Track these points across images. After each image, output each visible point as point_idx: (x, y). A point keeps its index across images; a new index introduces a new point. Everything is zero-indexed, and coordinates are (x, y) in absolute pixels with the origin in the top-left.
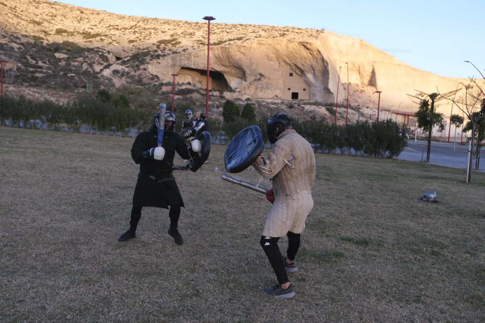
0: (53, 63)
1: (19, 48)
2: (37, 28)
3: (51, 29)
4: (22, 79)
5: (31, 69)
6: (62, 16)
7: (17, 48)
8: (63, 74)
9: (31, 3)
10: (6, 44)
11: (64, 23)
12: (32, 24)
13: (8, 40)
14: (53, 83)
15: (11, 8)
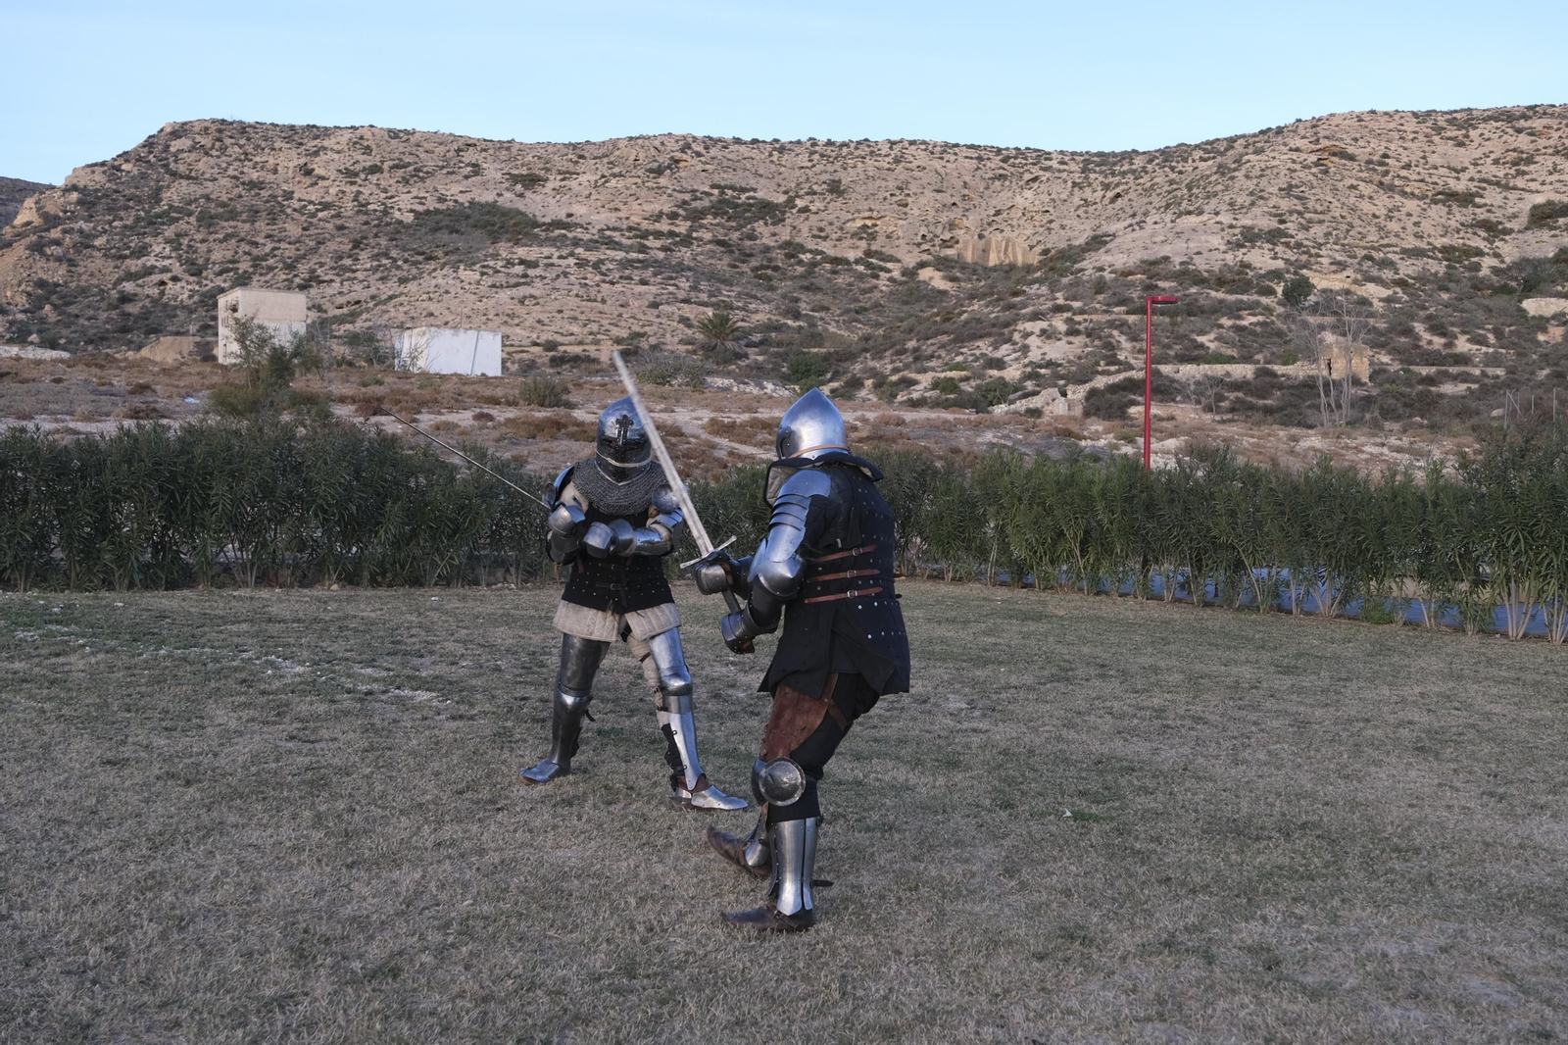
0: (1514, 339)
1: (1387, 300)
2: (1461, 215)
3: (1511, 211)
4: (1381, 408)
5: (1424, 371)
6: (1557, 152)
7: (1381, 300)
8: (1547, 376)
9: (1439, 130)
10: (1347, 292)
11: (1562, 178)
12: (1440, 206)
13: (1353, 276)
14: (1495, 413)
15: (1369, 162)
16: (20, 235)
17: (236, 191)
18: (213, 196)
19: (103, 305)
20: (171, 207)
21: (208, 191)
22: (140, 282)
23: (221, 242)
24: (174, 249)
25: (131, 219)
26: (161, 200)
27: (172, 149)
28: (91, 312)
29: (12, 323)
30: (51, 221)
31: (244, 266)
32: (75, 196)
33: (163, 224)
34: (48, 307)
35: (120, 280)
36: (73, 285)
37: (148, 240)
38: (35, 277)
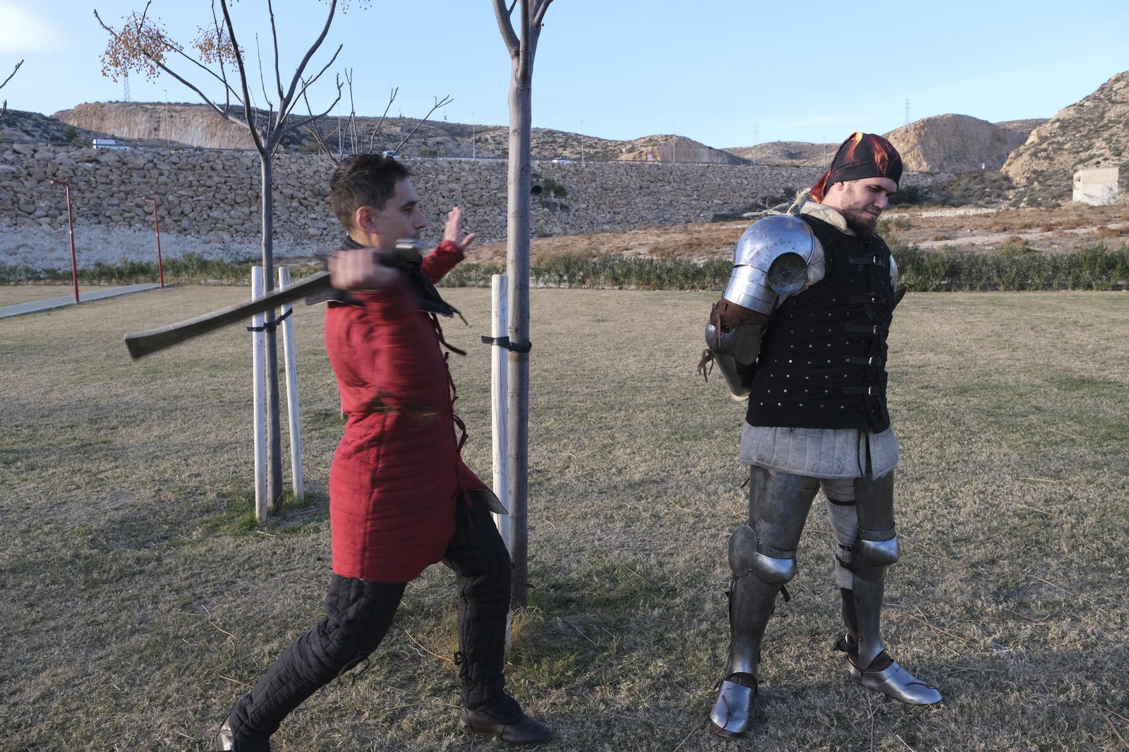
16: (1027, 149)
19: (1065, 178)
20: (1110, 121)
24: (1108, 143)
25: (1086, 131)
26: (1104, 118)
27: (1114, 89)
28: (1058, 183)
29: (1019, 192)
30: (1043, 139)
32: (1058, 124)
33: (1104, 130)
34: (1036, 183)
35: (1076, 164)
36: (1050, 170)
37: (1093, 141)
38: (1032, 169)
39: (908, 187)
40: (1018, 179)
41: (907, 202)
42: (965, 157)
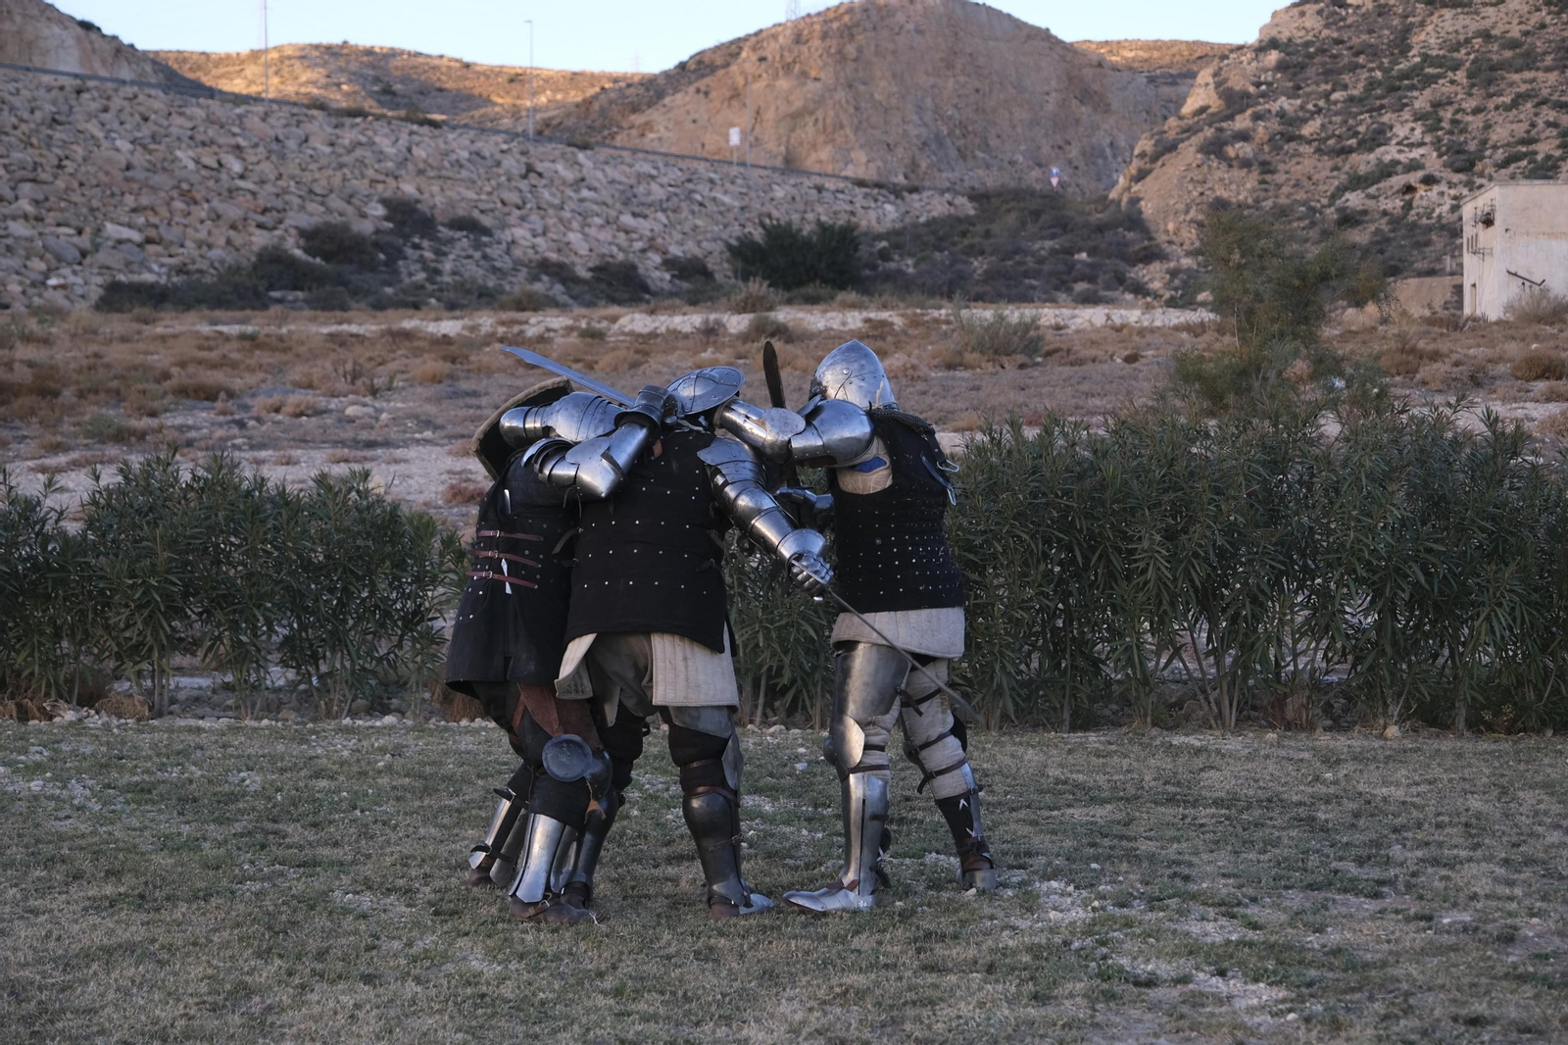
16: (1190, 131)
17: (1535, 18)
18: (1495, 32)
19: (1314, 234)
20: (1425, 57)
21: (1487, 23)
22: (1372, 190)
23: (1508, 108)
24: (1431, 129)
25: (1361, 86)
26: (1410, 48)
29: (1174, 273)
30: (1235, 101)
31: (1546, 148)
32: (1274, 56)
33: (1413, 88)
35: (1341, 190)
36: (1268, 204)
37: (1386, 118)
38: (1210, 196)
39: (824, 229)
40: (1171, 226)
41: (825, 281)
42: (986, 147)
